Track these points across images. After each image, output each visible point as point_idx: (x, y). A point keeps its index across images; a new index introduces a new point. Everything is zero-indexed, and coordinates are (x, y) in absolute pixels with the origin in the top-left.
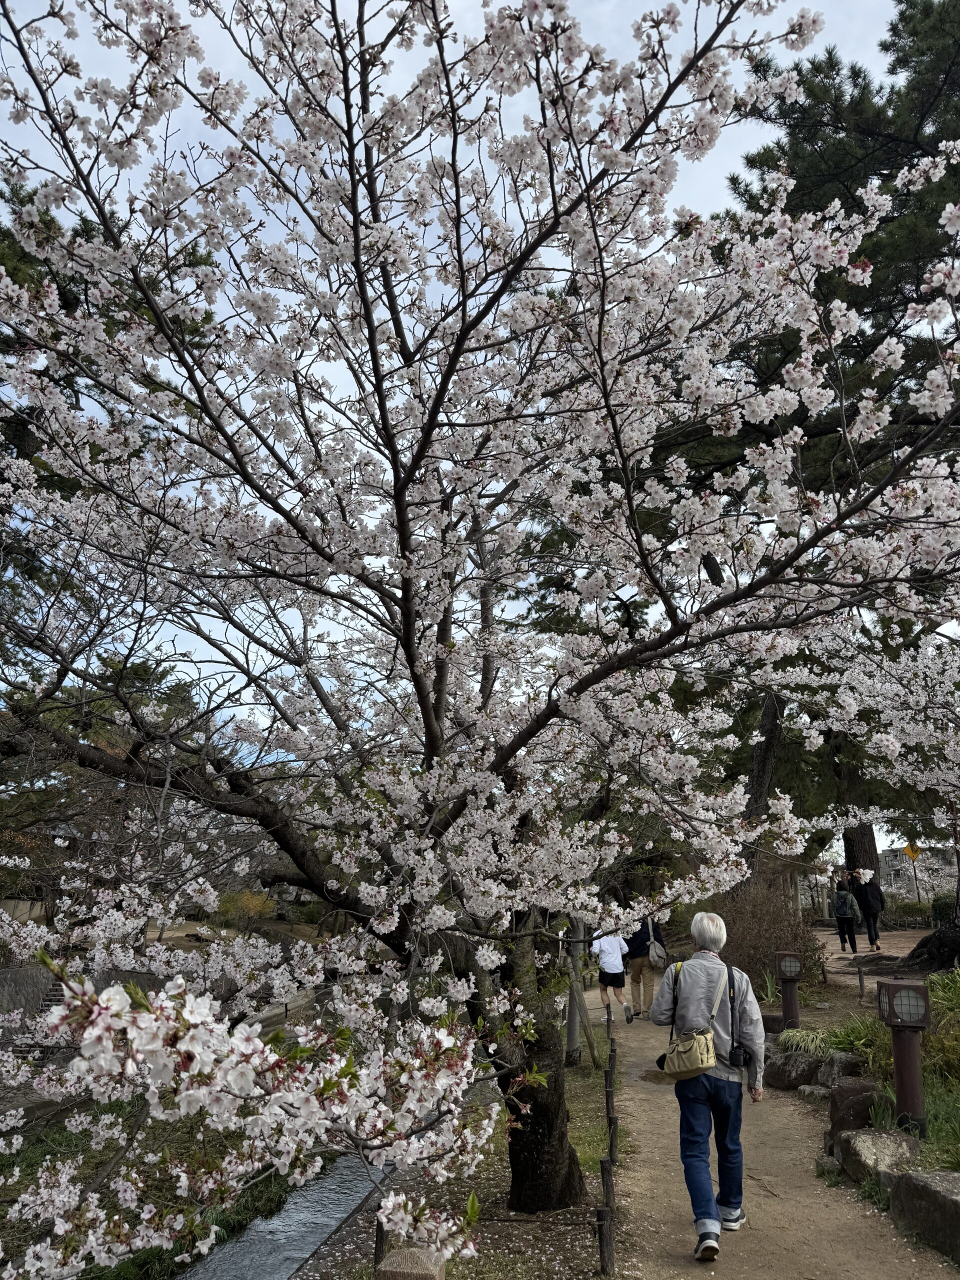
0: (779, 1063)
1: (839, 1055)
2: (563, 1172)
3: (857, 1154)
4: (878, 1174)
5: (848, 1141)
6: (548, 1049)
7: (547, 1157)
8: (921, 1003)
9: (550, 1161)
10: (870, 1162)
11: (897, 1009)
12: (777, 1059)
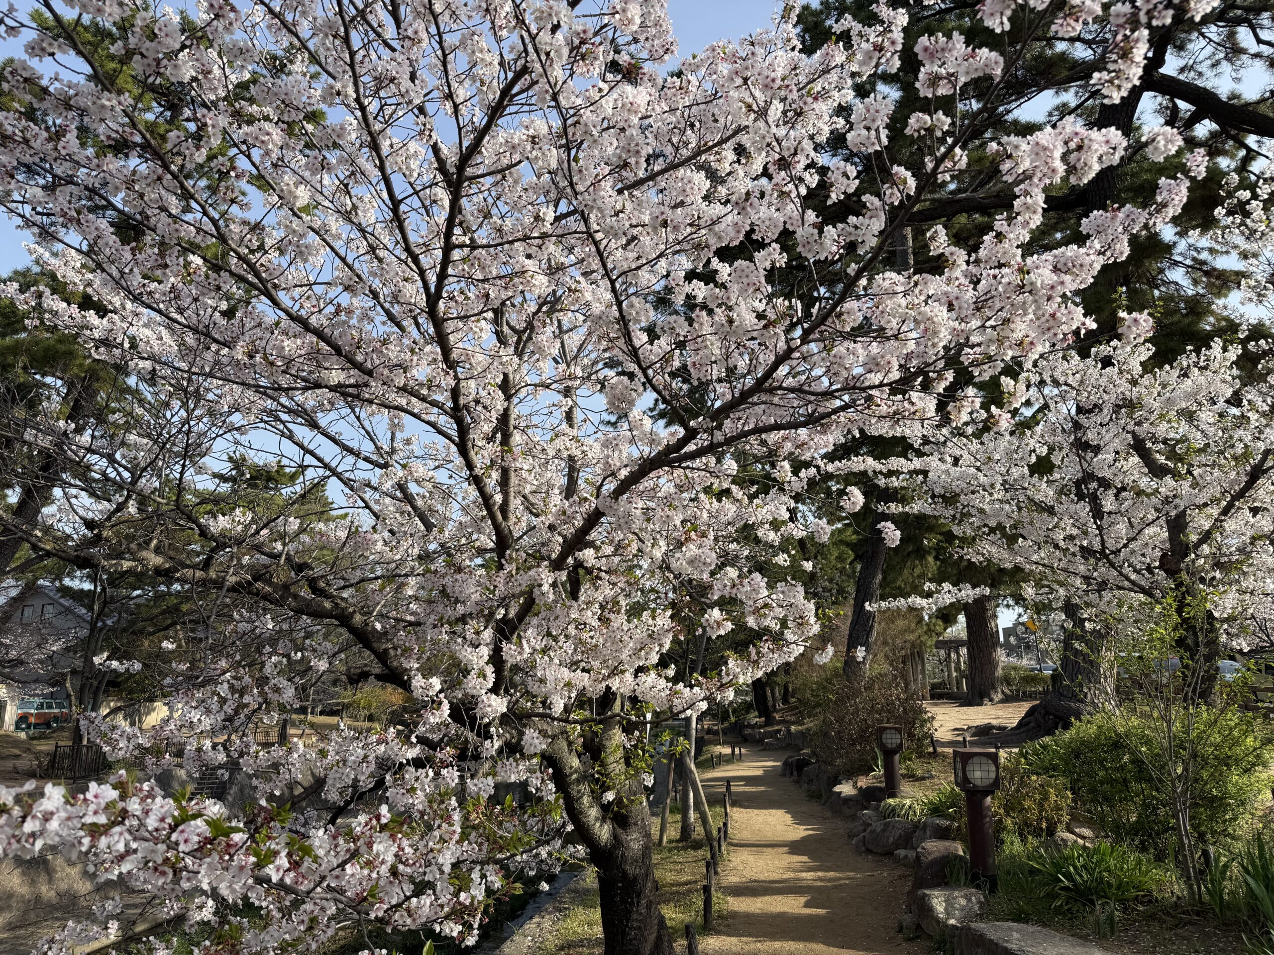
1: (932, 820)
2: (652, 937)
3: (930, 909)
4: (946, 926)
5: (925, 898)
6: (636, 824)
7: (635, 924)
8: (992, 769)
9: (639, 928)
10: (941, 917)
11: (970, 775)
12: (878, 826)
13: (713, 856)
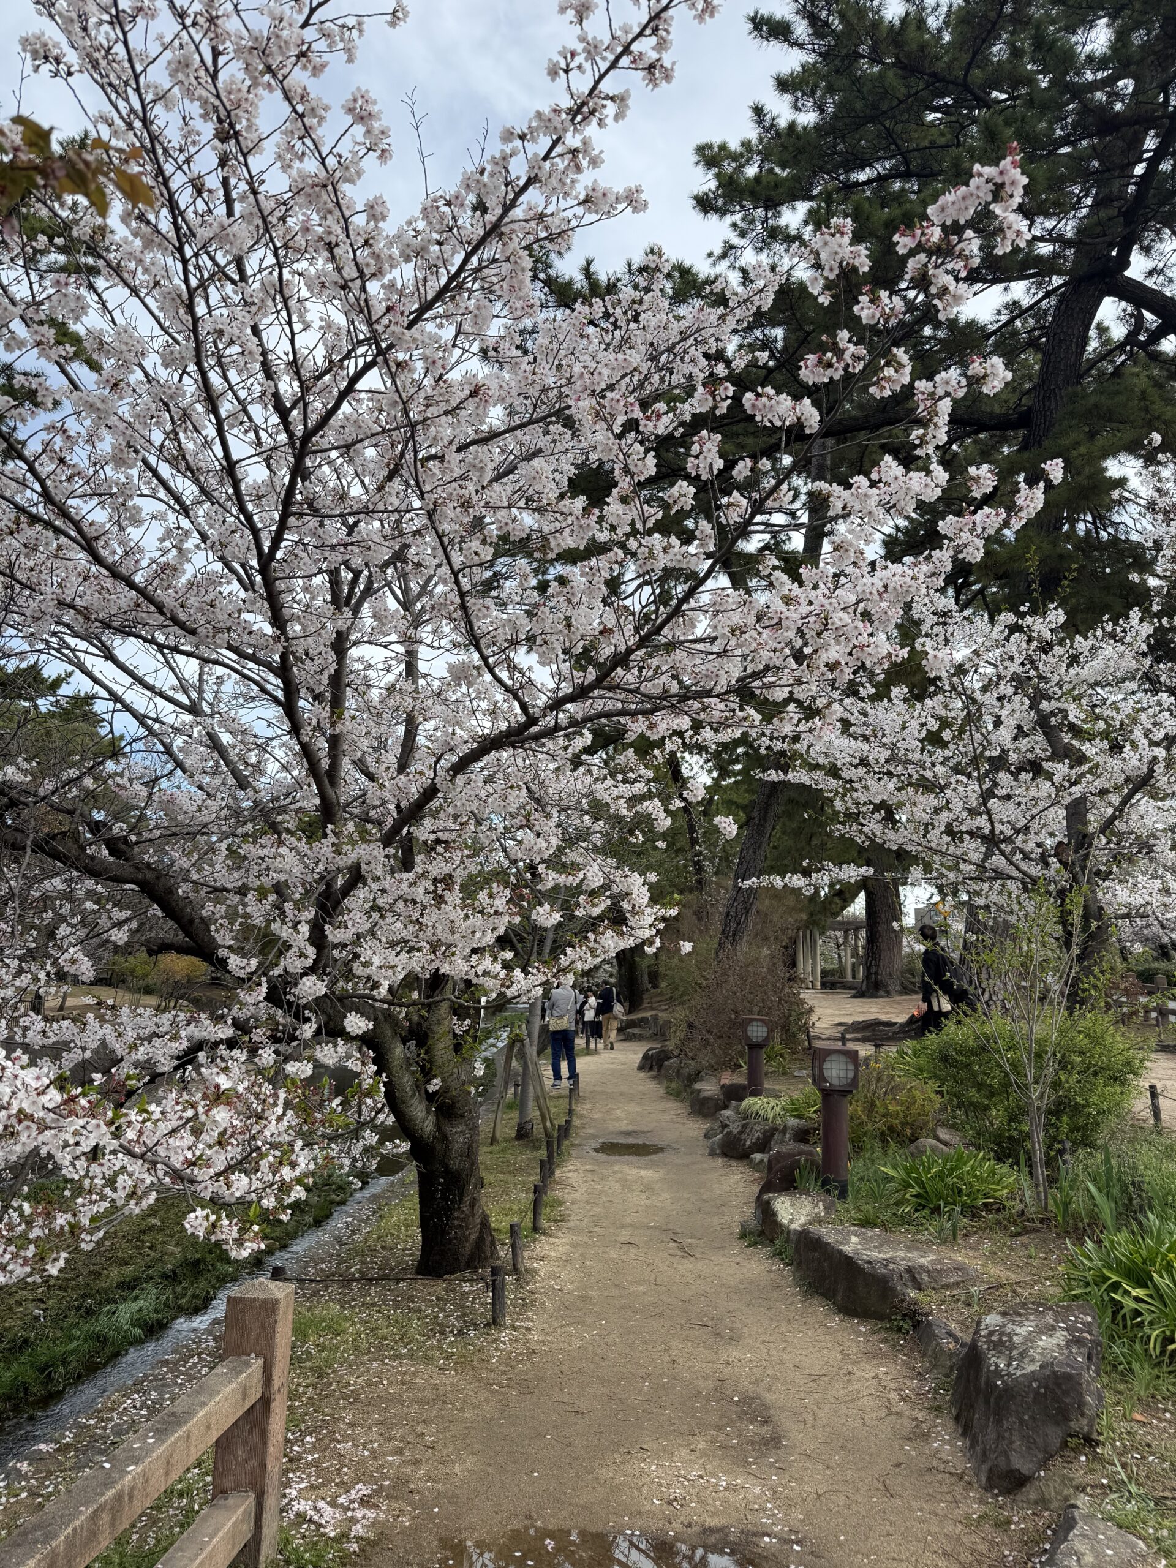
0: (735, 1131)
1: (793, 1122)
2: (473, 1237)
3: (774, 1215)
4: (789, 1231)
5: (768, 1203)
6: (462, 1116)
7: (456, 1223)
8: (851, 1067)
9: (460, 1226)
10: (785, 1222)
11: (827, 1073)
12: (735, 1128)
13: (550, 1156)
